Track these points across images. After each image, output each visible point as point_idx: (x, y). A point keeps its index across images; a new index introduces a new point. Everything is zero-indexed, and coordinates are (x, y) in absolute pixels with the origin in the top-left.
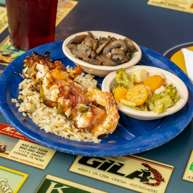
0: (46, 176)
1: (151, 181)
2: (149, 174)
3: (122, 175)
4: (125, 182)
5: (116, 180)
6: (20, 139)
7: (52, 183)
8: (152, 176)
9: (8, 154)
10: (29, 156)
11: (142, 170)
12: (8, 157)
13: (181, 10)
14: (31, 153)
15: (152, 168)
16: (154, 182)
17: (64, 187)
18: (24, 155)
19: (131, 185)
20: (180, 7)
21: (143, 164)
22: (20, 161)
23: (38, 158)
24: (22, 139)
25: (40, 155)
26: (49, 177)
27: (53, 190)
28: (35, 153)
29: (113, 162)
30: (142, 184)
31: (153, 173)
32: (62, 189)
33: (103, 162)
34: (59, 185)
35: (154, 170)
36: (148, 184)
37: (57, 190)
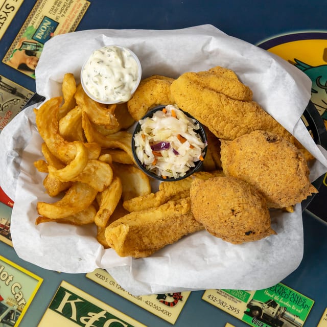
0: (61, 283)
1: (168, 299)
4: (141, 299)
7: (67, 293)
16: (171, 300)
17: (78, 300)
26: (65, 285)
27: (66, 304)
30: (158, 303)
36: (164, 302)
37: (70, 303)
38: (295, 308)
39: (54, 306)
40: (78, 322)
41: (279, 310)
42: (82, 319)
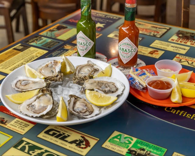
0: (22, 138)
1: (82, 146)
2: (83, 142)
3: (67, 141)
4: (66, 145)
5: (62, 143)
6: (16, 117)
7: (24, 142)
8: (84, 143)
9: (6, 125)
10: (18, 127)
11: (79, 139)
12: (6, 127)
13: (142, 54)
14: (19, 125)
15: (86, 139)
16: (84, 146)
17: (31, 145)
18: (15, 126)
19: (70, 147)
20: (142, 53)
21: (81, 136)
22: (12, 129)
23: (23, 128)
24: (18, 118)
25: (24, 127)
26: (24, 139)
27: (23, 146)
28: (22, 126)
29: (64, 134)
30: (76, 147)
31: (85, 142)
32: (29, 146)
33: (58, 133)
34: (28, 143)
35: (87, 140)
36: (80, 147)
37: (25, 146)
38: (156, 152)
39: (16, 147)
40: (28, 153)
41: (147, 152)
42: (31, 152)
